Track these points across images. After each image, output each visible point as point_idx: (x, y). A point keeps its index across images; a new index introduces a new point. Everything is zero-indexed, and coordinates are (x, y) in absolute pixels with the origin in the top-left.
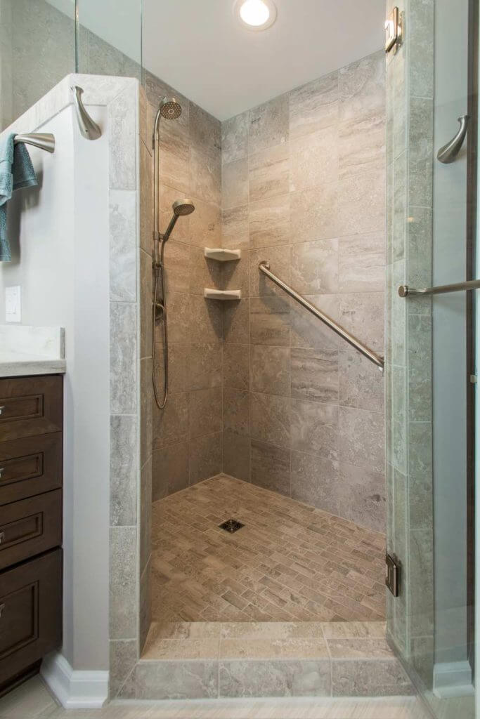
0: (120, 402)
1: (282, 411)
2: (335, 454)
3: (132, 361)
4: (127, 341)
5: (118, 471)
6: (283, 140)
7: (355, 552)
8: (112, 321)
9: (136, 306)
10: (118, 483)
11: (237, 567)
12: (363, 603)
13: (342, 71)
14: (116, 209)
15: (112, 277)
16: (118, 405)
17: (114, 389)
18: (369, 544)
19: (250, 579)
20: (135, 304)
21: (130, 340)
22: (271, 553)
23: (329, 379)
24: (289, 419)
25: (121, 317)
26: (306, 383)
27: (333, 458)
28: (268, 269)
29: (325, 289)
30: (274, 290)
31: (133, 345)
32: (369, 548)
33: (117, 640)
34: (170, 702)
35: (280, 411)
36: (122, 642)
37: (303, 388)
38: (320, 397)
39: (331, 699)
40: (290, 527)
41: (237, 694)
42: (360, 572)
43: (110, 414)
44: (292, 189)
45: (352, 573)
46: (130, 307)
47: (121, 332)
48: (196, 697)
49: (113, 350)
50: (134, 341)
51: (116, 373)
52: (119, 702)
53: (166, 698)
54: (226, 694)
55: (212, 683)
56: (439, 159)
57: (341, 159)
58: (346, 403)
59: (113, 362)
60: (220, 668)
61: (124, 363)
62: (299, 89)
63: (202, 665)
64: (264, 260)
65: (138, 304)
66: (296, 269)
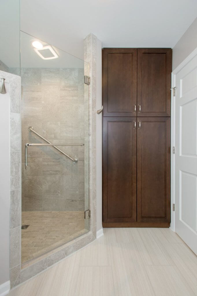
0: (14, 186)
1: (39, 181)
2: (59, 191)
3: (19, 171)
4: (17, 164)
5: (13, 209)
6: (39, 84)
7: (69, 218)
8: (11, 158)
9: (20, 152)
10: (13, 214)
11: (34, 237)
12: (76, 229)
13: (61, 69)
14: (13, 119)
15: (11, 143)
16: (14, 187)
17: (12, 181)
18: (72, 215)
19: (41, 238)
20: (20, 151)
21: (18, 164)
22: (44, 229)
23: (57, 168)
24: (42, 183)
25: (14, 156)
26: (49, 170)
27: (59, 193)
28: (33, 129)
29: (55, 138)
30: (35, 137)
31: (19, 165)
32: (72, 216)
33: (13, 268)
34: (33, 277)
35: (38, 181)
36: (15, 267)
37: (47, 171)
38: (54, 174)
39: (76, 252)
40: (46, 219)
41: (52, 264)
42: (72, 223)
43: (10, 191)
44: (43, 102)
45: (70, 224)
46: (18, 152)
47: (15, 161)
48: (41, 271)
49: (12, 168)
50: (19, 164)
51: (13, 176)
52: (14, 289)
53: (31, 277)
54: (49, 266)
55: (45, 265)
56: (97, 113)
57: (61, 97)
58: (63, 174)
59: (12, 172)
60: (47, 259)
61: (16, 172)
62: (45, 69)
63: (42, 261)
64: (31, 126)
65: (21, 152)
66: (45, 130)
